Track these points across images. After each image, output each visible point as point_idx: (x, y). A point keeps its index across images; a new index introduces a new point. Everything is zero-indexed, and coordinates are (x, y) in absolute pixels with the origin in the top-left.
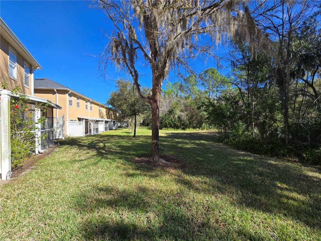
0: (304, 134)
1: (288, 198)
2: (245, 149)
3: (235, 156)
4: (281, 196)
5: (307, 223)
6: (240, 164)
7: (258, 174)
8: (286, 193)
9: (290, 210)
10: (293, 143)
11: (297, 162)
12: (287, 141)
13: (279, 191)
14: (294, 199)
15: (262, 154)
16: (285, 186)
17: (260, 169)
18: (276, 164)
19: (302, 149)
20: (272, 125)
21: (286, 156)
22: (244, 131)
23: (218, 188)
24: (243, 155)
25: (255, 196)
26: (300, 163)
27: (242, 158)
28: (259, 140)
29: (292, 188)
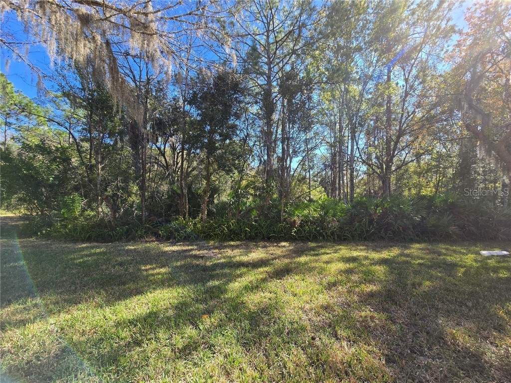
0: (159, 210)
1: (153, 275)
2: (89, 240)
3: (74, 252)
4: (147, 276)
5: (169, 286)
6: (87, 261)
7: (117, 264)
8: (151, 272)
9: (157, 282)
10: (150, 221)
11: (154, 241)
12: (144, 219)
13: (145, 273)
14: (159, 274)
15: (115, 241)
16: (148, 267)
17: (119, 259)
18: (135, 249)
19: (158, 226)
20: (126, 200)
21: (144, 237)
22: (83, 210)
23: (65, 300)
24: (87, 248)
25: (122, 287)
26: (157, 241)
27: (85, 252)
28: (109, 221)
29: (154, 266)
